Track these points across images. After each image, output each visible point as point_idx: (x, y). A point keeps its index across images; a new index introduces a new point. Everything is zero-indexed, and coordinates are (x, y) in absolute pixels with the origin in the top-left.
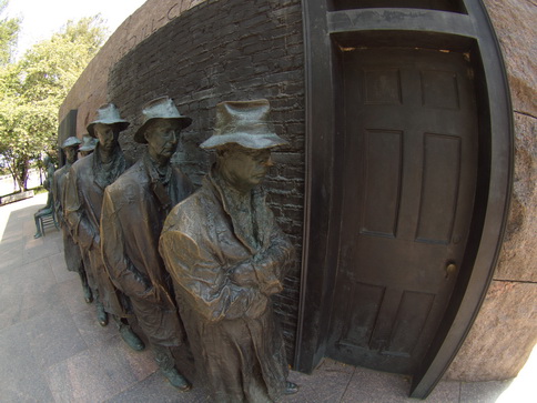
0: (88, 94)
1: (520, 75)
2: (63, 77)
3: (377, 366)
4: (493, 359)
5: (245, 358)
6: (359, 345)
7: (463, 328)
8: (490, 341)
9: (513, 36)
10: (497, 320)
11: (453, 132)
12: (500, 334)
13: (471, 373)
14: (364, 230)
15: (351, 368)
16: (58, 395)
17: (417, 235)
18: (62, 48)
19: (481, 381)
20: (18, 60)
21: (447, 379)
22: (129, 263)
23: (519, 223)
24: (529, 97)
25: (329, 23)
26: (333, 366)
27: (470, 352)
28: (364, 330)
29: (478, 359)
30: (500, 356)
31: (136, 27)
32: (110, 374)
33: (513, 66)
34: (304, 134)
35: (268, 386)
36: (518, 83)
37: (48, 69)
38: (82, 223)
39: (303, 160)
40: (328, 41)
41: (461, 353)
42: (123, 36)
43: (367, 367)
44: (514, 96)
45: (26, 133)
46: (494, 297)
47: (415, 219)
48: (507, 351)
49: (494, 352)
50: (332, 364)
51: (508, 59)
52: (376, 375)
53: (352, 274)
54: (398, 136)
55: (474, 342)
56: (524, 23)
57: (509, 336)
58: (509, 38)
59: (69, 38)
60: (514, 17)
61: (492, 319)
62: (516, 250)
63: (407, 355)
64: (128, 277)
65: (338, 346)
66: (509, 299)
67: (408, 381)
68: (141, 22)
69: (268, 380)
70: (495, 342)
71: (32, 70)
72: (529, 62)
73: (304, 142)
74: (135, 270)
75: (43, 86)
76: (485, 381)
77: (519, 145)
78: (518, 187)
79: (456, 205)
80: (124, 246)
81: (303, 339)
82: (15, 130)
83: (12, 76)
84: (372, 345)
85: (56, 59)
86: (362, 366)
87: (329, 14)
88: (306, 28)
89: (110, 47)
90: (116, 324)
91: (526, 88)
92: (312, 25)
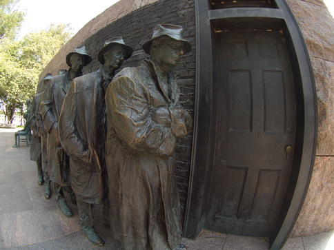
0: (60, 64)
1: (310, 38)
2: (44, 58)
3: (243, 233)
4: (322, 215)
5: (153, 199)
6: (230, 216)
7: (304, 185)
8: (319, 202)
9: (305, 21)
10: (322, 185)
11: (278, 69)
12: (325, 196)
13: (308, 229)
14: (231, 129)
15: (224, 236)
16: (5, 231)
17: (265, 130)
18: (46, 39)
19: (315, 234)
20: (19, 40)
21: (293, 236)
22: (76, 131)
23: (324, 114)
24: (317, 49)
25: (209, 15)
26: (211, 234)
27: (307, 212)
28: (233, 204)
29: (312, 218)
30: (326, 213)
31: (97, 24)
32: (45, 227)
33: (306, 34)
34: (195, 68)
35: (168, 232)
36: (310, 42)
37: (36, 50)
38: (48, 113)
39: (195, 82)
40: (208, 23)
41: (301, 214)
42: (88, 29)
43: (236, 234)
44: (308, 49)
45: (17, 86)
46: (318, 168)
47: (262, 119)
48: (330, 209)
49: (322, 210)
50: (210, 233)
51: (303, 31)
52: (242, 239)
53: (224, 161)
54: (247, 73)
55: (309, 204)
56: (311, 14)
57: (330, 197)
58: (303, 22)
59: (51, 34)
60: (305, 12)
61: (319, 184)
62: (326, 131)
63: (264, 221)
64: (73, 139)
65: (214, 219)
66: (327, 168)
67: (266, 240)
68: (100, 21)
69: (168, 226)
70: (323, 202)
71: (27, 48)
72: (315, 32)
73: (195, 73)
74: (79, 136)
75: (31, 60)
76: (318, 233)
77: (315, 72)
78: (319, 94)
79: (285, 109)
80: (76, 117)
81: (191, 210)
82: (11, 82)
83: (15, 48)
84: (238, 215)
85: (42, 45)
86: (232, 233)
87: (209, 12)
88: (197, 18)
89: (79, 36)
90: (55, 197)
91: (314, 45)
92: (200, 16)
